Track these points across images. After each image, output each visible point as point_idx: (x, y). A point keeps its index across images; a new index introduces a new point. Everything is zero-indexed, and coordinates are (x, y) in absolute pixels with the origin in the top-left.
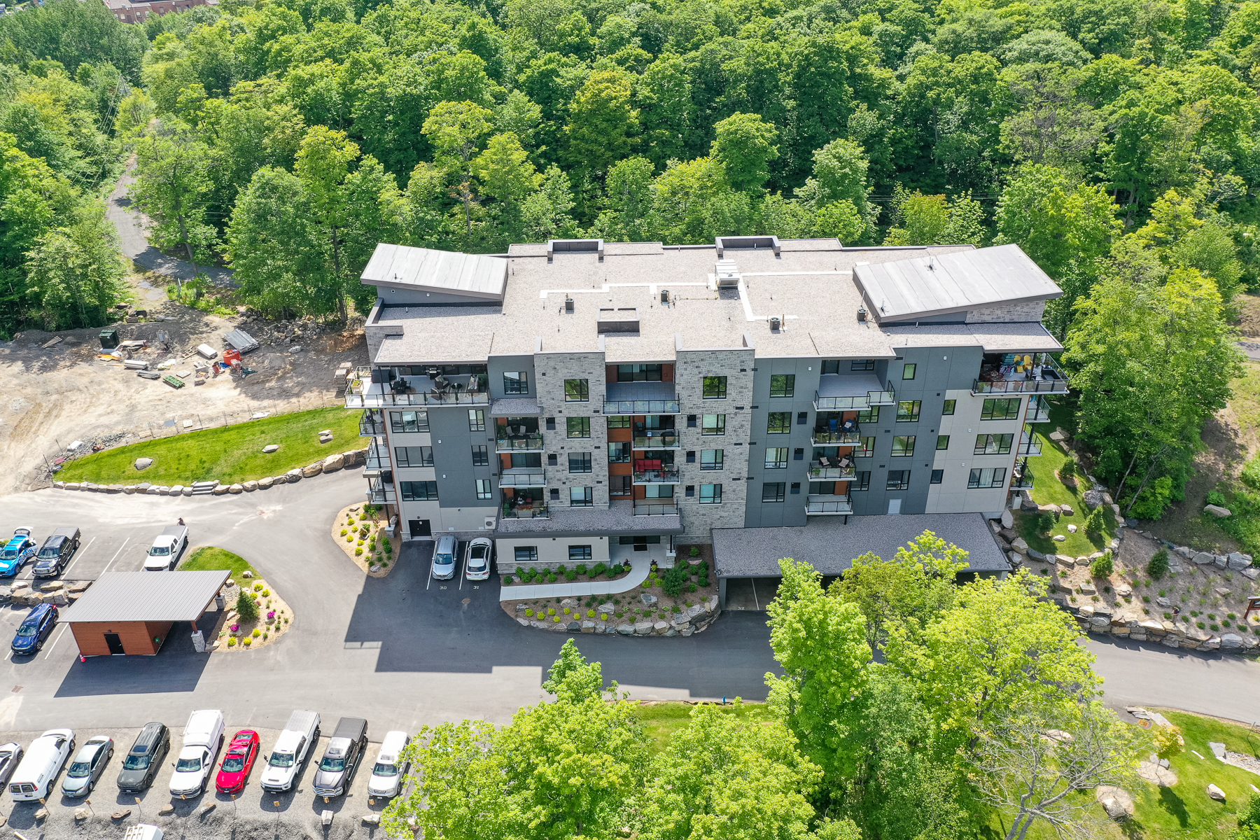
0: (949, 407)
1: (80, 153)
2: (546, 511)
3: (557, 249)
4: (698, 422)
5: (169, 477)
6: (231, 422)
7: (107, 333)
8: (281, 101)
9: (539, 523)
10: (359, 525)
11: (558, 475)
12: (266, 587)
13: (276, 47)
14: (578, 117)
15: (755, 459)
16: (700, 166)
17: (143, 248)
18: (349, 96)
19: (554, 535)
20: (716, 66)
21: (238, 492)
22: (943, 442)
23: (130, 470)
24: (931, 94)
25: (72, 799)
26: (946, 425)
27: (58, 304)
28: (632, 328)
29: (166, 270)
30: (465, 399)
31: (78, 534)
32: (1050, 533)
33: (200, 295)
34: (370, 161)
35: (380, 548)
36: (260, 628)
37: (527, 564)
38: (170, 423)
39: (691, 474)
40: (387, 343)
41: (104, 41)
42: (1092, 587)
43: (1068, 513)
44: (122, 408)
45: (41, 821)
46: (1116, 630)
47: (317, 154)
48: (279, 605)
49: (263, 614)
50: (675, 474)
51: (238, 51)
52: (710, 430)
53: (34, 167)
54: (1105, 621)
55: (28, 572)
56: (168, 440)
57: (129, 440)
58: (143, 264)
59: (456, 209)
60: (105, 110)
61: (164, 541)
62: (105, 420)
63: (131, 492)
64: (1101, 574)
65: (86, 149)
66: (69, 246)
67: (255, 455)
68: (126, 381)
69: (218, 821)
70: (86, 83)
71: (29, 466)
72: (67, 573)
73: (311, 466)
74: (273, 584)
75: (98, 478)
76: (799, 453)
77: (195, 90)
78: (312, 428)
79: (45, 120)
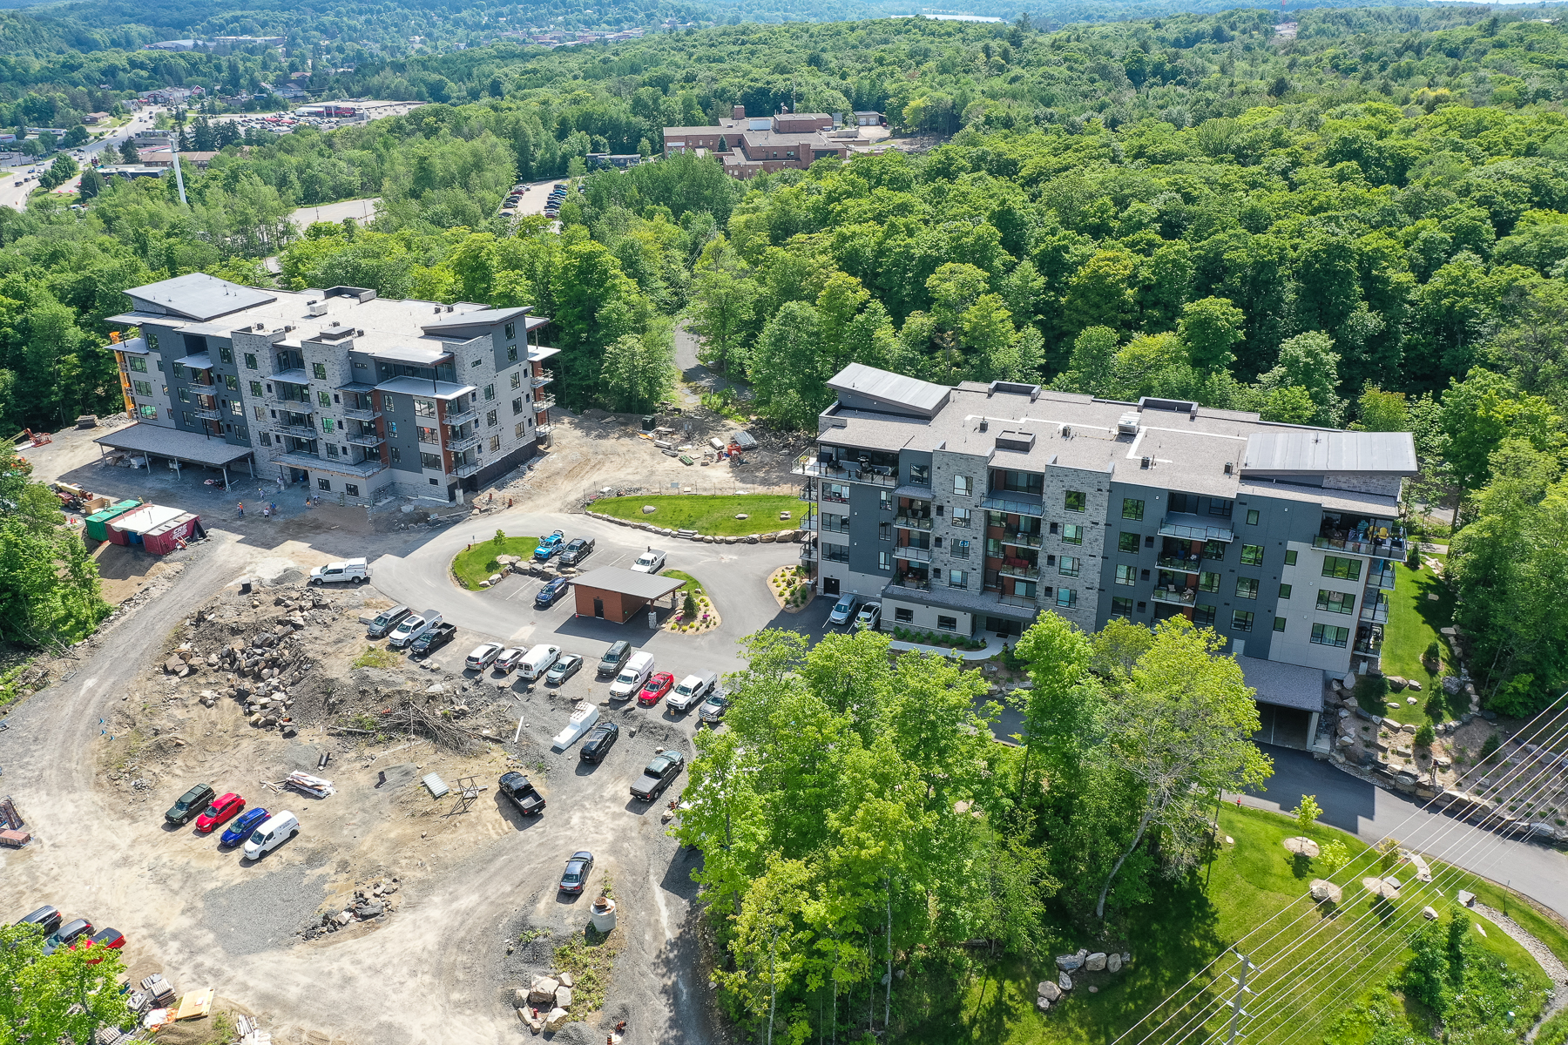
0: (1291, 558)
1: (665, 284)
2: (927, 587)
3: (998, 389)
4: (1060, 530)
5: (664, 523)
6: (719, 493)
7: (648, 418)
8: (824, 252)
9: (922, 593)
10: (788, 576)
11: (942, 556)
12: (707, 600)
13: (839, 208)
14: (1075, 289)
15: (1107, 574)
16: (1165, 339)
17: (694, 363)
18: (881, 252)
19: (928, 603)
20: (1218, 255)
21: (709, 542)
22: (1285, 591)
23: (639, 512)
24: (1445, 302)
25: (551, 684)
26: (1288, 575)
27: (619, 391)
28: (1024, 448)
29: (706, 382)
30: (878, 481)
31: (593, 543)
32: (1385, 699)
33: (726, 404)
34: (877, 305)
35: (798, 595)
36: (696, 623)
37: (904, 624)
38: (675, 485)
39: (1050, 576)
40: (832, 431)
41: (708, 193)
42: (1409, 751)
43: (1413, 688)
44: (645, 472)
45: (530, 691)
46: (1420, 792)
47: (835, 294)
48: (713, 613)
49: (700, 616)
50: (1038, 573)
51: (808, 209)
52: (1069, 540)
53: (627, 285)
54: (1410, 781)
55: (556, 559)
56: (670, 497)
57: (644, 493)
58: (689, 376)
59: (939, 354)
60: (694, 250)
61: (649, 557)
62: (630, 477)
63: (635, 527)
64: (1422, 743)
65: (672, 281)
66: (639, 348)
67: (729, 519)
68: (653, 455)
69: (634, 718)
70: (686, 228)
71: (572, 498)
72: (580, 565)
73: (768, 534)
74: (714, 602)
75: (615, 514)
76: (1146, 573)
77: (761, 238)
78: (777, 508)
79: (645, 254)
